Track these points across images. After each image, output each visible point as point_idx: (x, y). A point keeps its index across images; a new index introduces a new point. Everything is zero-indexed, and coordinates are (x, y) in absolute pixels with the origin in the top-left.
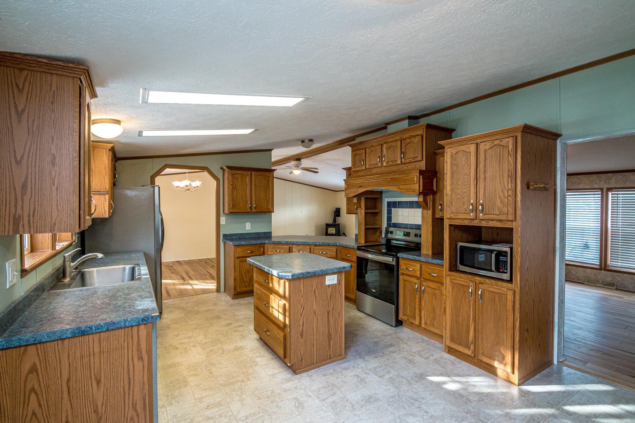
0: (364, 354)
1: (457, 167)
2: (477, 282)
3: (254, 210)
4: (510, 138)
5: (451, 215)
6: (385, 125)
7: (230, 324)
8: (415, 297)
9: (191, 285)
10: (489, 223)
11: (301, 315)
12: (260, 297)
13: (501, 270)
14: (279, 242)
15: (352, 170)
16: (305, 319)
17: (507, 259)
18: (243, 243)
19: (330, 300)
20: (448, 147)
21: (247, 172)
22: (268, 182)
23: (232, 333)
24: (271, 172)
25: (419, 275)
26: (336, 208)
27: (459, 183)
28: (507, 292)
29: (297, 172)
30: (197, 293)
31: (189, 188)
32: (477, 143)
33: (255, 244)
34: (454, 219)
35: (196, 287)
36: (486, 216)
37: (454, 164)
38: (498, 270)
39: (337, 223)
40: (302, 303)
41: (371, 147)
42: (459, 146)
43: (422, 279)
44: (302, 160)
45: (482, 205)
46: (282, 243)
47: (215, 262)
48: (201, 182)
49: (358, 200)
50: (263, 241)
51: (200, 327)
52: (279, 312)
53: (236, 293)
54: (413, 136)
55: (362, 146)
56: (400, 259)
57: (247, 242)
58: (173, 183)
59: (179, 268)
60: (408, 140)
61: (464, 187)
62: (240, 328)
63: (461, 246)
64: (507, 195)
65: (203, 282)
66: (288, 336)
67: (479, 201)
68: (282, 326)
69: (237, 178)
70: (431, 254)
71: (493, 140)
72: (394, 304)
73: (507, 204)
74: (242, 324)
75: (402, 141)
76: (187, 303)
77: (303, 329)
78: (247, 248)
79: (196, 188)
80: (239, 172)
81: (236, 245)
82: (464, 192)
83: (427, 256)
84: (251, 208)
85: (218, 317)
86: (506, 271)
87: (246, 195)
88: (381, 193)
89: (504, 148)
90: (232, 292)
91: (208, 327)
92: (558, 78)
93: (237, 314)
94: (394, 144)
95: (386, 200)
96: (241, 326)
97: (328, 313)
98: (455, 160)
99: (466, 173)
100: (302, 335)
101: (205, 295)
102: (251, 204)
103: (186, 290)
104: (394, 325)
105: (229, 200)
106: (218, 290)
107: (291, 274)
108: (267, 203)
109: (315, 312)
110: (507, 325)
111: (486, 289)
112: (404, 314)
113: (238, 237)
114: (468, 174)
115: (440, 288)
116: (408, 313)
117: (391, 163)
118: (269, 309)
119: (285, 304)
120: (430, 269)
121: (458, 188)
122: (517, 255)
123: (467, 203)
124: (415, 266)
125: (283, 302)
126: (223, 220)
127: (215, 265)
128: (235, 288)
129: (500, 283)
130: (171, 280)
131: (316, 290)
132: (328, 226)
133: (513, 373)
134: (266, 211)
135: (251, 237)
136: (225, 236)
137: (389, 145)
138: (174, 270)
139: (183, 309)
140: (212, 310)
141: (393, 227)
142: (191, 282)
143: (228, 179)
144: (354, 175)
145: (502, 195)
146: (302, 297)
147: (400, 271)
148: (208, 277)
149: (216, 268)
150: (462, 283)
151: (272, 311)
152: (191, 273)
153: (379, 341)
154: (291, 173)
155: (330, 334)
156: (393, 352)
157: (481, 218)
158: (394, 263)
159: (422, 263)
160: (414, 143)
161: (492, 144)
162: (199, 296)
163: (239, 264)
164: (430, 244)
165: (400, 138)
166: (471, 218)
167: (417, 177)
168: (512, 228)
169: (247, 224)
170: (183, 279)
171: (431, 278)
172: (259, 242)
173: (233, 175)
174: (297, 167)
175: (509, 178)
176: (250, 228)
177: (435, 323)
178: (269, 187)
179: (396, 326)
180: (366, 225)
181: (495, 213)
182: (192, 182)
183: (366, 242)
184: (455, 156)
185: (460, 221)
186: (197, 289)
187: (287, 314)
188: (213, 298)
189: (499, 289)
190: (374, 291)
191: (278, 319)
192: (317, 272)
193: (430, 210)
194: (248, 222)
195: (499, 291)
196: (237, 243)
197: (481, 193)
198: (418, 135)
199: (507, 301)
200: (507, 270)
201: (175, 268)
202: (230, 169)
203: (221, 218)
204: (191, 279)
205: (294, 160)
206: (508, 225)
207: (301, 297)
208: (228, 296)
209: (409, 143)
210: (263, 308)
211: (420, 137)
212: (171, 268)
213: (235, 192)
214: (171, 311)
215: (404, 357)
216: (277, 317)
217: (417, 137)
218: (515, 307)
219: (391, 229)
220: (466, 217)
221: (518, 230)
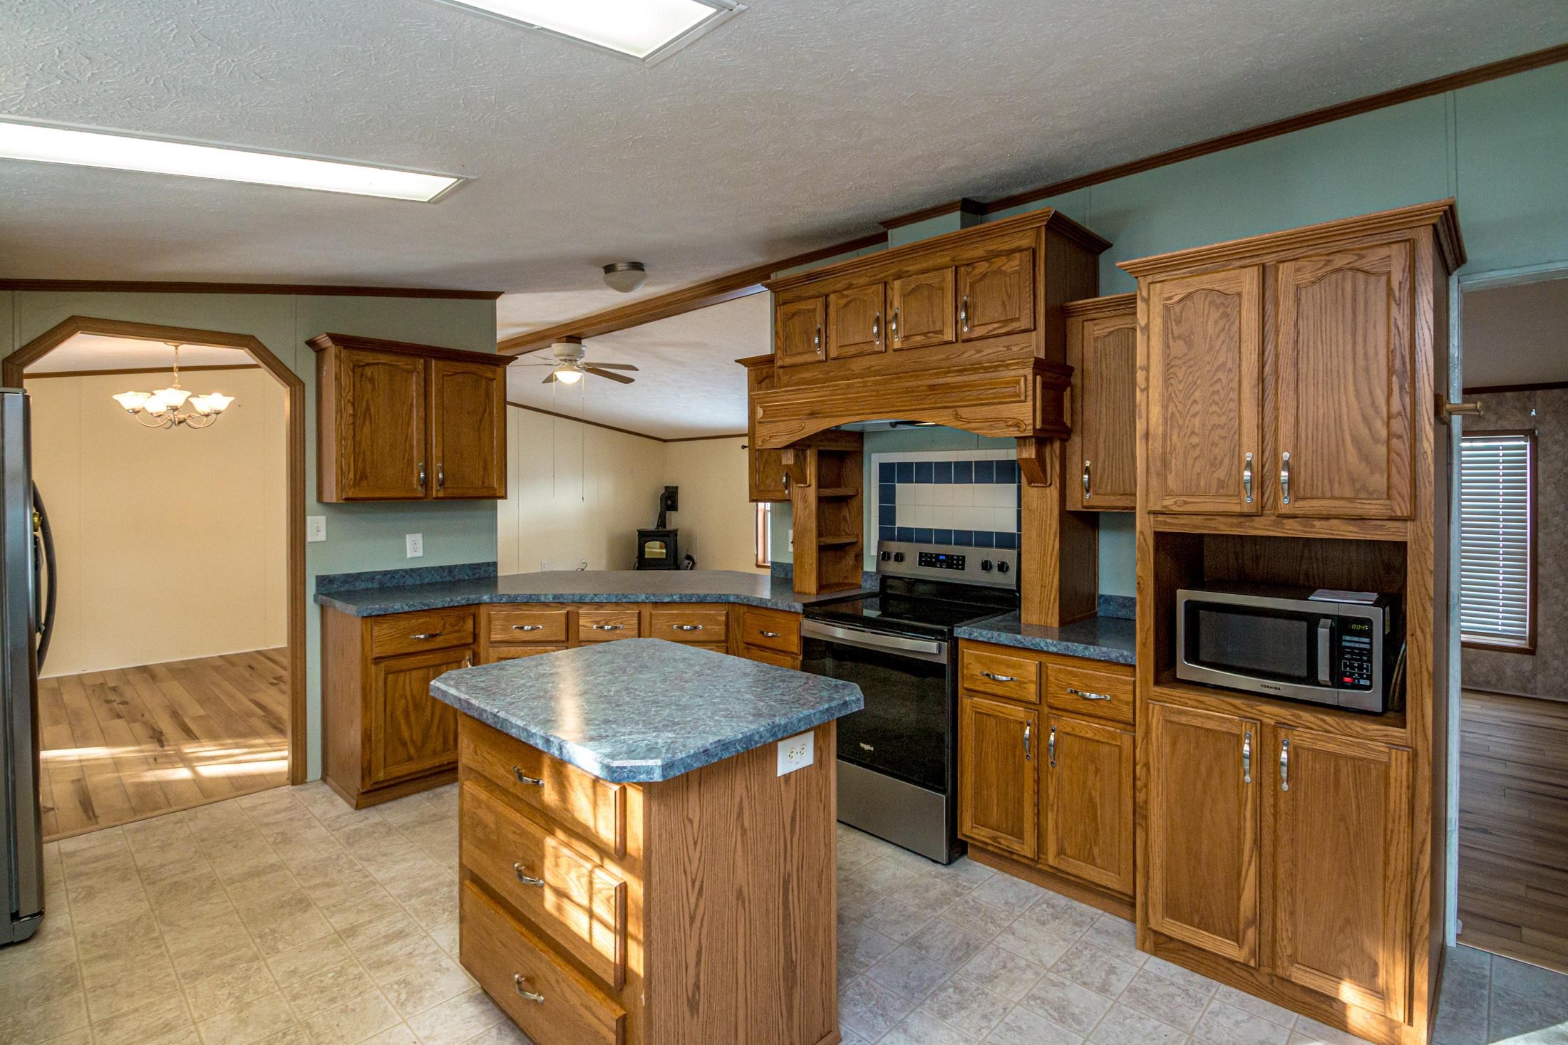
0: (898, 1005)
1: (1190, 344)
2: (1266, 720)
3: (436, 492)
4: (1395, 246)
5: (1166, 503)
6: (882, 229)
7: (352, 931)
8: (1019, 770)
9: (187, 761)
10: (1314, 526)
11: (692, 919)
12: (494, 837)
13: (1347, 679)
14: (531, 596)
15: (779, 363)
16: (704, 932)
17: (1371, 644)
18: (398, 606)
19: (792, 833)
20: (1150, 279)
21: (410, 360)
22: (488, 396)
23: (360, 977)
24: (497, 365)
25: (1033, 697)
26: (667, 488)
27: (1197, 394)
28: (1390, 755)
29: (569, 377)
30: (208, 793)
31: (182, 417)
32: (1263, 265)
33: (444, 608)
34: (1174, 514)
35: (207, 771)
36: (1300, 504)
37: (1176, 332)
38: (1337, 680)
39: (669, 528)
40: (694, 871)
41: (847, 289)
42: (1192, 275)
43: (1046, 710)
44: (583, 342)
45: (1287, 465)
46: (542, 599)
47: (286, 661)
48: (232, 399)
49: (796, 457)
50: (473, 597)
51: (217, 962)
52: (592, 915)
53: (368, 787)
54: (998, 254)
55: (813, 289)
56: (961, 644)
57: (416, 602)
58: (120, 398)
59: (144, 695)
60: (982, 267)
61: (1214, 408)
62: (394, 947)
63: (1188, 603)
64: (1384, 433)
65: (238, 747)
66: (639, 1022)
67: (1276, 454)
68: (611, 982)
69: (372, 380)
70: (1056, 624)
71: (1329, 254)
72: (944, 792)
73: (1384, 465)
74: (400, 926)
75: (962, 270)
76: (163, 848)
77: (698, 976)
78: (414, 622)
79: (214, 416)
80: (383, 358)
81: (370, 616)
82: (1215, 426)
83: (1044, 630)
84: (426, 483)
85: (300, 901)
86: (1368, 683)
87: (407, 438)
88: (858, 437)
89: (1372, 279)
90: (356, 783)
91: (255, 958)
92: (1449, 94)
93: (380, 876)
94: (931, 279)
95: (874, 460)
96: (400, 935)
97: (786, 883)
98: (1178, 322)
99: (1224, 364)
100: (693, 1005)
101: (246, 802)
102: (426, 469)
103: (163, 785)
104: (944, 859)
105: (341, 456)
106: (297, 776)
107: (659, 762)
108: (485, 469)
109: (740, 895)
110: (1386, 864)
111: (1307, 745)
112: (980, 821)
113: (376, 585)
114: (1229, 365)
115: (1114, 738)
116: (995, 814)
117: (919, 338)
118: (542, 897)
119: (623, 888)
120: (1076, 675)
121: (1192, 411)
122: (1423, 631)
123: (1226, 460)
124: (1020, 666)
125: (610, 876)
126: (317, 526)
127: (286, 675)
128: (367, 771)
129: (1357, 725)
130: (107, 744)
131: (745, 804)
132: (644, 536)
133: (1410, 1021)
134: (481, 494)
135: (427, 581)
136: (323, 581)
137: (912, 282)
138: (125, 703)
139: (147, 876)
140: (273, 868)
141: (899, 540)
142: (189, 749)
143: (338, 378)
144: (785, 379)
145: (1364, 432)
146: (695, 843)
147: (963, 684)
148: (257, 723)
149: (287, 688)
150: (1210, 725)
151: (559, 908)
152: (192, 710)
153: (922, 933)
154: (550, 379)
155: (790, 965)
156: (990, 979)
157: (1283, 511)
158: (943, 659)
159: (1043, 658)
160: (1004, 273)
161: (1325, 265)
162: (216, 810)
163: (381, 683)
164: (1054, 594)
165: (953, 260)
166: (1246, 510)
167: (1026, 380)
168: (1405, 543)
169: (408, 537)
170: (158, 737)
171: (1082, 707)
172: (459, 599)
173: (357, 367)
174: (570, 360)
175: (1394, 378)
176: (420, 554)
177: (1096, 850)
178: (491, 413)
179: (950, 862)
180: (820, 535)
181: (1337, 493)
182: (195, 395)
183: (821, 587)
184: (1178, 309)
185: (1197, 520)
186: (213, 780)
187: (635, 928)
188: (278, 812)
189: (1358, 745)
190: (867, 747)
191: (589, 946)
192: (757, 738)
193: (1052, 488)
194: (414, 532)
195: (1358, 753)
196: (376, 607)
197: (1285, 430)
198: (1020, 250)
199: (1387, 784)
200: (1370, 678)
201: (129, 694)
202: (346, 348)
203: (309, 519)
204: (191, 736)
205: (559, 340)
206: (1390, 533)
207: (691, 841)
208: (336, 797)
209: (985, 276)
210: (505, 884)
211: (1027, 256)
212: (112, 697)
213: (367, 430)
214: (90, 894)
215: (1035, 998)
216: (586, 936)
217: (1017, 255)
218: (1417, 803)
219: (894, 547)
220: (1222, 508)
221: (1427, 549)
